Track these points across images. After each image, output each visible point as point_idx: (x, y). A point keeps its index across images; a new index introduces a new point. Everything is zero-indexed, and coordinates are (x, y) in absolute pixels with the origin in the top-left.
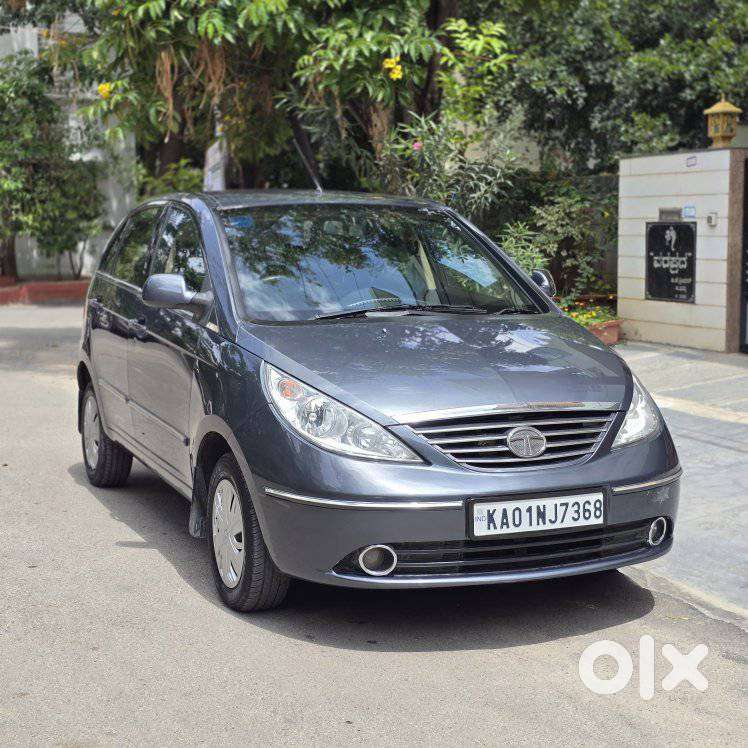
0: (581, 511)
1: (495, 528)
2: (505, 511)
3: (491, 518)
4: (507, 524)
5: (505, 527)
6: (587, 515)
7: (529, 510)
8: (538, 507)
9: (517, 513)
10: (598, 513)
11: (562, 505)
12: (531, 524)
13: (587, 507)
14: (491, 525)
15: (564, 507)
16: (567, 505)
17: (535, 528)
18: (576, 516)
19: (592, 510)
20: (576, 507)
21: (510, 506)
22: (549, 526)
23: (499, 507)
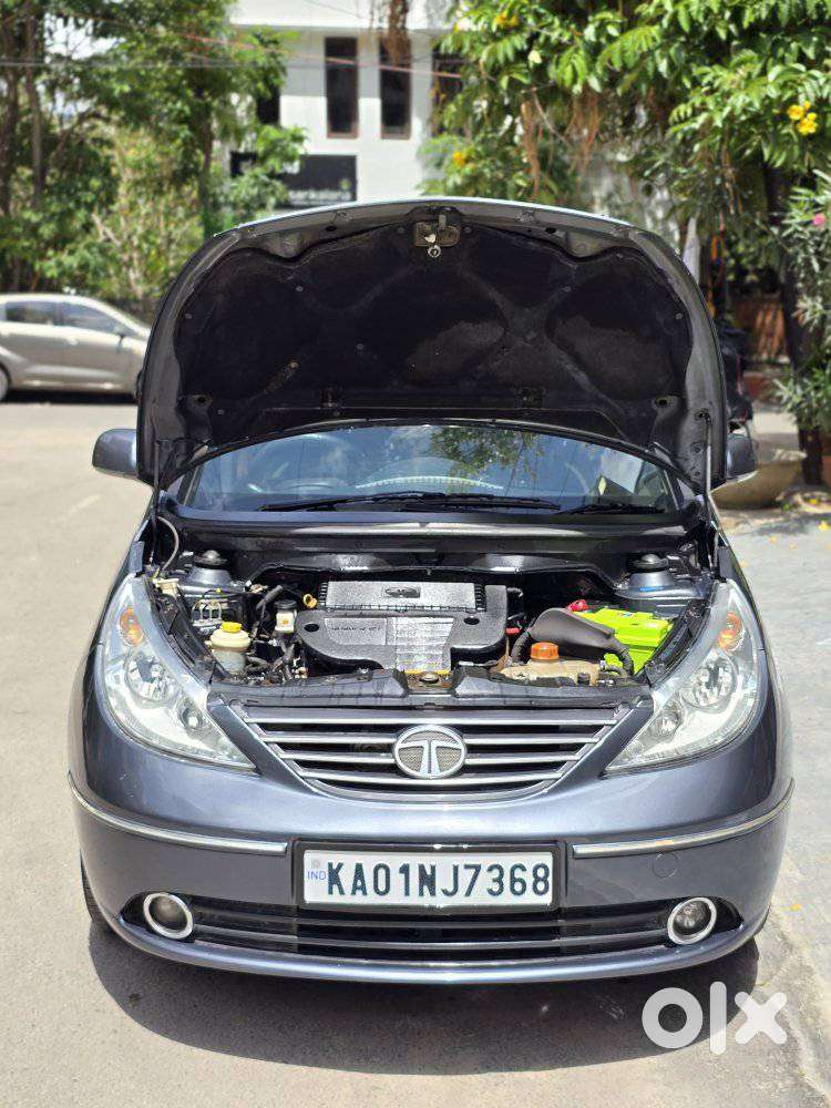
0: (506, 880)
1: (342, 892)
2: (359, 869)
3: (334, 876)
4: (363, 888)
5: (359, 892)
6: (518, 887)
7: (405, 870)
8: (422, 868)
9: (382, 873)
10: (541, 886)
11: (467, 867)
12: (407, 893)
13: (518, 874)
14: (335, 888)
15: (473, 871)
16: (478, 868)
17: (414, 900)
18: (496, 887)
19: (530, 880)
20: (496, 873)
21: (369, 861)
22: (441, 902)
23: (349, 860)
